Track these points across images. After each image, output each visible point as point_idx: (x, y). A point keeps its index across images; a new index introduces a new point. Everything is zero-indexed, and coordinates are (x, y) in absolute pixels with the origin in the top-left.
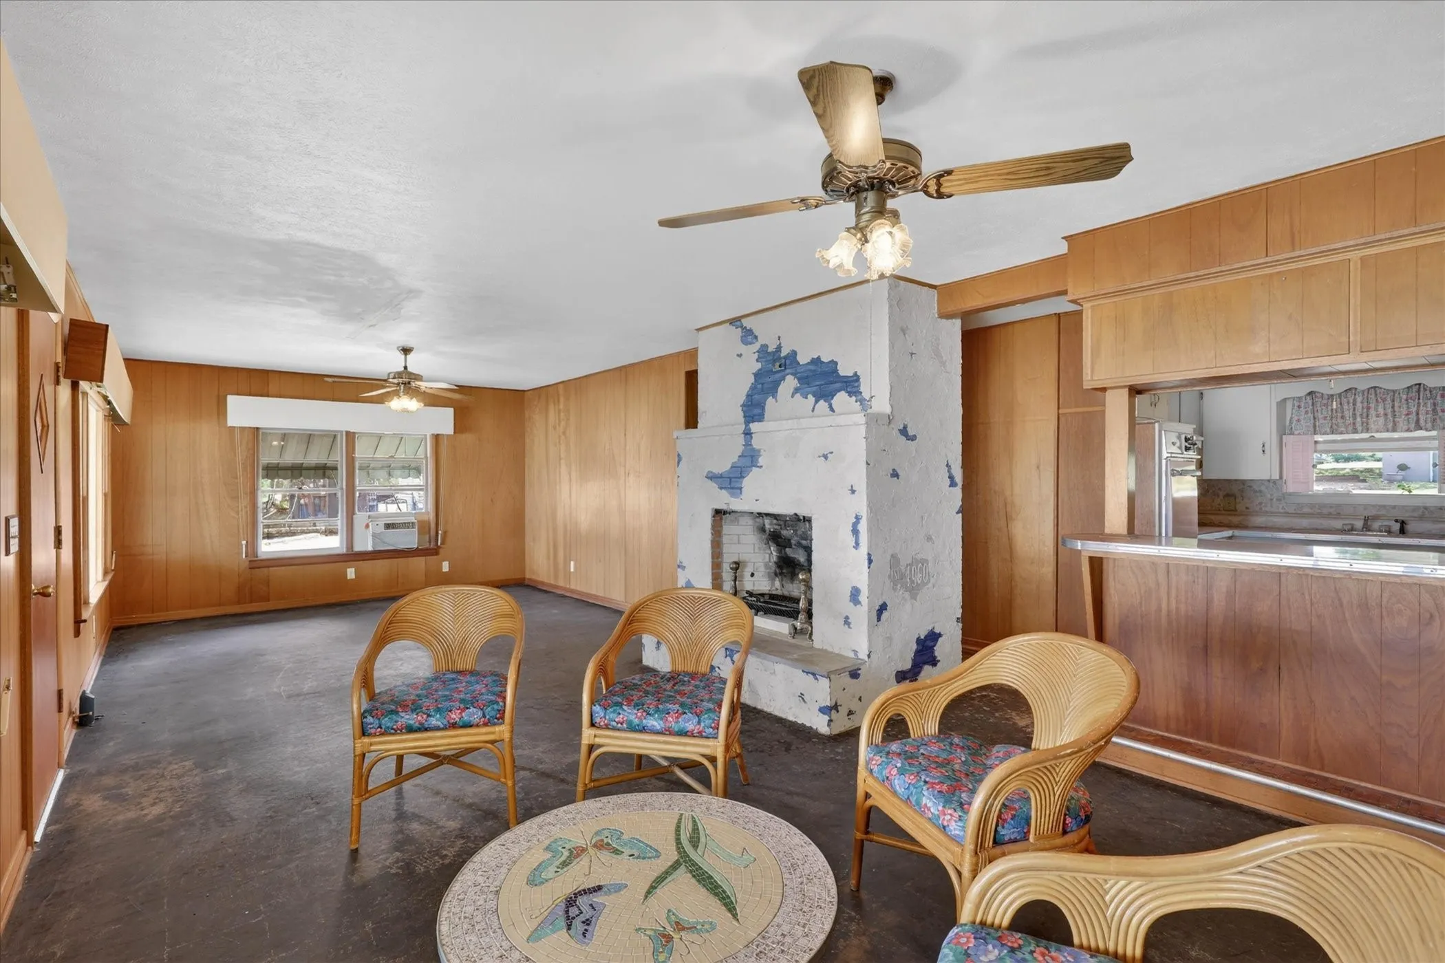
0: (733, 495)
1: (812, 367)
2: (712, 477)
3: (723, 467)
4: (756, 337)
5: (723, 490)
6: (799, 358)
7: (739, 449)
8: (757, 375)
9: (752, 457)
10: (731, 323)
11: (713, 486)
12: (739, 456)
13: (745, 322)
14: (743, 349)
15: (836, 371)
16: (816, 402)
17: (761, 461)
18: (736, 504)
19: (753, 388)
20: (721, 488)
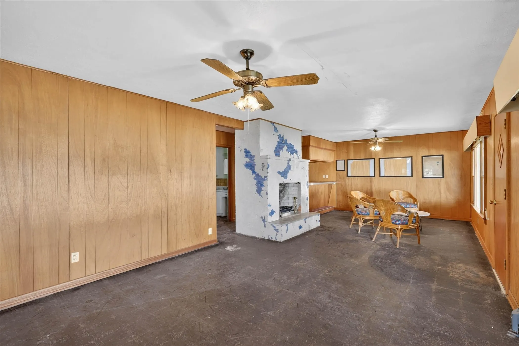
0: (285, 179)
1: (289, 145)
2: (279, 173)
3: (282, 170)
4: (278, 131)
5: (283, 177)
6: (287, 142)
7: (286, 165)
8: (278, 142)
9: (289, 167)
10: (271, 123)
11: (280, 176)
12: (286, 167)
13: (275, 124)
14: (274, 133)
15: (293, 148)
16: (291, 154)
17: (291, 169)
18: (286, 181)
19: (277, 146)
20: (282, 176)
